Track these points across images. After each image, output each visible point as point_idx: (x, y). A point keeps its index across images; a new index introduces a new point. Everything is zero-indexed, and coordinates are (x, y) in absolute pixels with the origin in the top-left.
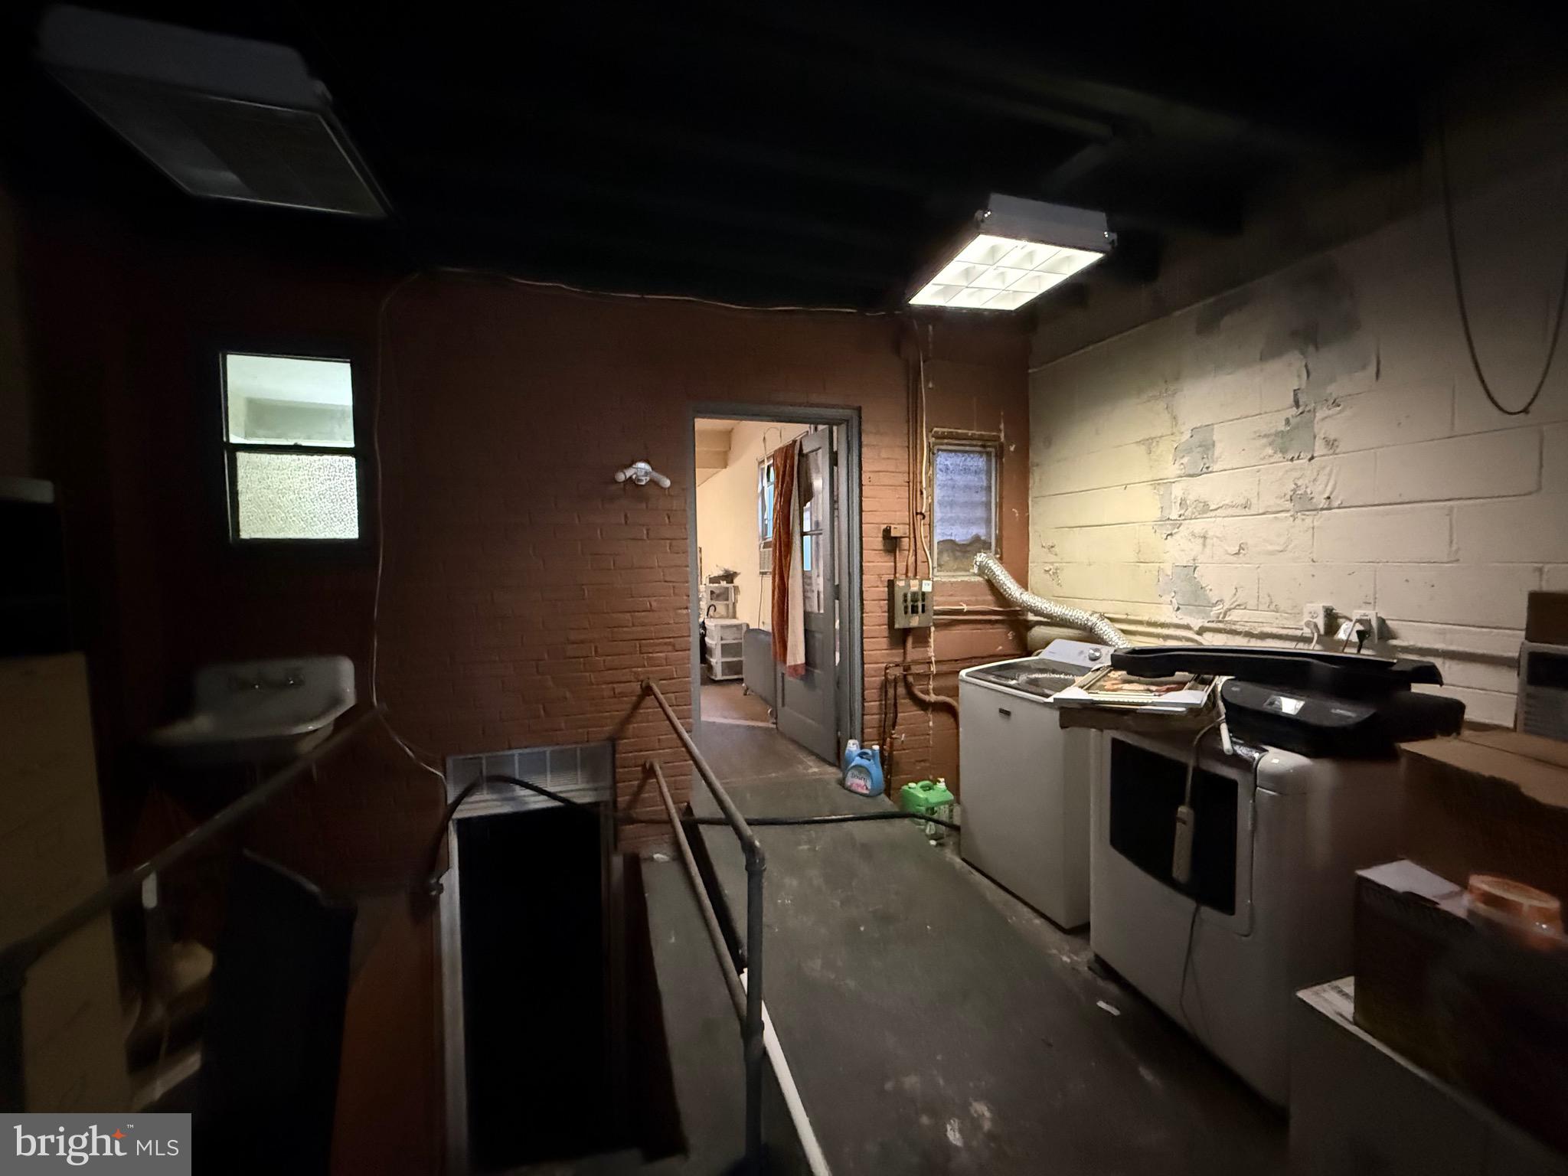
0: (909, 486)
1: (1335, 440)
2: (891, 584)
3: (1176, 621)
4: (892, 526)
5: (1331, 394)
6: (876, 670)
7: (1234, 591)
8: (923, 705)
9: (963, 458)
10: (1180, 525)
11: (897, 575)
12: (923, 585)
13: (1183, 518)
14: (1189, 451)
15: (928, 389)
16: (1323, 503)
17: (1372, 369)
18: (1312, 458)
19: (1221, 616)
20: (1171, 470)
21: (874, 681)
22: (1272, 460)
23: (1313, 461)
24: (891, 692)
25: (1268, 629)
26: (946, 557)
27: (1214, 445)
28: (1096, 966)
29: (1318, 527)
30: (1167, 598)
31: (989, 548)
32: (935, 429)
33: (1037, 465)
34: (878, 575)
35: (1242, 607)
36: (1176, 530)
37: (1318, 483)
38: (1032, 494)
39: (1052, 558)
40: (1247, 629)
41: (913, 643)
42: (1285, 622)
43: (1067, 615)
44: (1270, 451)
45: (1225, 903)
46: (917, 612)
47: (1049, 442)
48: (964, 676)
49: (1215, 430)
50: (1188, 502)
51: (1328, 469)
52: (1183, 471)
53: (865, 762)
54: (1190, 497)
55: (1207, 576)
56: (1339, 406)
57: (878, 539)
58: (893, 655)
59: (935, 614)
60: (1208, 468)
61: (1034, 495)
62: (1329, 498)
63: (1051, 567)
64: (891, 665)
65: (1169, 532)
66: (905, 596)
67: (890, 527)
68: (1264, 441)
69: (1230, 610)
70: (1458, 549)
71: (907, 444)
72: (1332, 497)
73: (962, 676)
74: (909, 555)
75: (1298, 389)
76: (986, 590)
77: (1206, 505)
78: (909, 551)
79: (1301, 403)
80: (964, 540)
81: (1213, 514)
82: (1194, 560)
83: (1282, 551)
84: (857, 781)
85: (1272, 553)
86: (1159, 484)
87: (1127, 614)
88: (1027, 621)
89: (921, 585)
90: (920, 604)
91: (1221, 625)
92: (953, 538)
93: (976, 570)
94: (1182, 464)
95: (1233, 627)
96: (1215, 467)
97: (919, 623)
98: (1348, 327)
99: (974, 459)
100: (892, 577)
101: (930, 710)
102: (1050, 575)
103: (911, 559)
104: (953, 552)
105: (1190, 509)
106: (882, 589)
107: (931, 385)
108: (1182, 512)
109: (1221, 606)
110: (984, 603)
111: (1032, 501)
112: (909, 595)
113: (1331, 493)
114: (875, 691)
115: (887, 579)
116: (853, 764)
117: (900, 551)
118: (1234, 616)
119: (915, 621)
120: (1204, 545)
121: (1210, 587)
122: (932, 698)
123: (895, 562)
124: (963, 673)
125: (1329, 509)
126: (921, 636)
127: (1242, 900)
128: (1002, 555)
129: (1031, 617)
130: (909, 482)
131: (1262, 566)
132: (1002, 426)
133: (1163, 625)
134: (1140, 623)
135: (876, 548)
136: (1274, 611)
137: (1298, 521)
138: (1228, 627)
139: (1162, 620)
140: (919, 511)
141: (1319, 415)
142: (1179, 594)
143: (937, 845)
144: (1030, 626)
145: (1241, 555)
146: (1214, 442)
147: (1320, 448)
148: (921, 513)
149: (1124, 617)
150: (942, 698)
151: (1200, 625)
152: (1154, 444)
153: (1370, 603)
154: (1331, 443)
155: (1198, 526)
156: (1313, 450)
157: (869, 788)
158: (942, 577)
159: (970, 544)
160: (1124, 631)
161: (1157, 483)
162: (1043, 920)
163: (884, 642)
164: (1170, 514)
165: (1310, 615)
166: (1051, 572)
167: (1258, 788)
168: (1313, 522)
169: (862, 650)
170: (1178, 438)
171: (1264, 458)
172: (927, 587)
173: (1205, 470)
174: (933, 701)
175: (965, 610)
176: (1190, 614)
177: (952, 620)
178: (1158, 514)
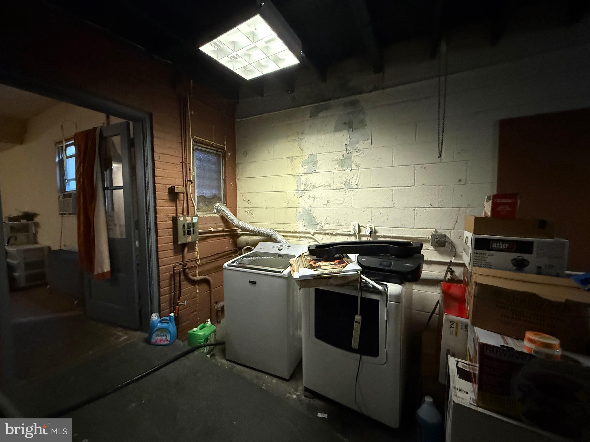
0: (183, 165)
1: (359, 164)
2: (175, 220)
3: (304, 231)
4: (176, 186)
5: (357, 148)
6: (167, 269)
7: (326, 218)
8: (193, 283)
9: (208, 155)
10: (305, 192)
11: (178, 214)
12: (193, 219)
13: (305, 190)
14: (308, 163)
15: (192, 115)
16: (355, 187)
17: (370, 141)
18: (351, 170)
19: (321, 228)
20: (301, 171)
21: (165, 276)
22: (338, 170)
23: (351, 171)
24: (177, 279)
25: (338, 232)
26: (201, 205)
27: (317, 162)
28: (307, 394)
29: (353, 195)
30: (300, 222)
31: (221, 200)
32: (195, 137)
33: (240, 164)
34: (167, 214)
35: (328, 224)
36: (303, 195)
37: (353, 179)
38: (237, 177)
39: (249, 205)
40: (331, 232)
41: (188, 250)
42: (343, 229)
43: (260, 231)
44: (337, 166)
45: (375, 353)
46: (190, 234)
47: (246, 154)
48: (226, 266)
49: (317, 156)
50: (308, 184)
51: (357, 174)
52: (306, 171)
53: (165, 325)
54: (308, 182)
55: (315, 213)
56: (360, 152)
57: (166, 193)
58: (176, 259)
59: (200, 234)
60: (315, 171)
61: (239, 177)
62: (357, 185)
63: (248, 209)
64: (177, 265)
65: (301, 195)
66: (184, 225)
67: (174, 187)
68: (336, 162)
69: (324, 225)
70: (394, 203)
71: (181, 142)
72: (358, 184)
73: (225, 267)
74: (184, 202)
75: (347, 144)
76: (221, 221)
77: (314, 185)
78: (184, 200)
79: (347, 150)
80: (209, 196)
81: (317, 189)
82: (310, 206)
83: (342, 203)
84: (159, 338)
85: (338, 204)
86: (296, 176)
87: (284, 229)
88: (237, 234)
89: (192, 219)
90: (192, 229)
91: (321, 232)
92: (204, 195)
93: (215, 210)
94: (305, 168)
95: (326, 232)
96: (317, 171)
97: (191, 240)
98: (362, 124)
99: (213, 156)
100: (174, 215)
101: (197, 284)
102: (248, 213)
103: (185, 205)
104: (205, 203)
105: (308, 187)
106: (169, 222)
107: (192, 113)
108: (305, 187)
109: (321, 224)
110: (220, 227)
111: (238, 180)
112: (186, 226)
113: (358, 183)
114: (168, 280)
115: (172, 217)
116: (156, 329)
117: (179, 200)
118: (326, 227)
119: (189, 239)
120: (314, 200)
121: (316, 217)
122: (198, 278)
123: (176, 207)
124: (226, 265)
125: (357, 188)
126: (191, 246)
127: (382, 350)
128: (226, 204)
129: (239, 231)
130: (182, 163)
131: (335, 209)
132: (225, 143)
133: (299, 233)
134: (290, 232)
135: (164, 198)
136: (339, 225)
137: (347, 193)
138: (325, 232)
139: (299, 230)
140: (188, 179)
141: (354, 155)
142: (305, 220)
143: (211, 356)
144: (238, 236)
145: (327, 205)
146: (317, 161)
147: (354, 167)
148: (190, 181)
149: (283, 230)
150: (203, 277)
151: (314, 232)
152: (294, 159)
153: (370, 221)
154: (357, 165)
155: (312, 193)
156: (352, 167)
157: (169, 339)
158: (201, 215)
159: (213, 198)
160: (284, 236)
161: (295, 175)
162: (276, 379)
163: (171, 252)
164: (300, 188)
165: (354, 226)
166: (248, 212)
167: (389, 302)
168: (352, 193)
169: (158, 258)
170: (303, 158)
171: (336, 169)
172: (195, 220)
173: (314, 171)
174: (199, 279)
175: (212, 231)
176: (309, 227)
177: (206, 236)
178: (295, 188)
